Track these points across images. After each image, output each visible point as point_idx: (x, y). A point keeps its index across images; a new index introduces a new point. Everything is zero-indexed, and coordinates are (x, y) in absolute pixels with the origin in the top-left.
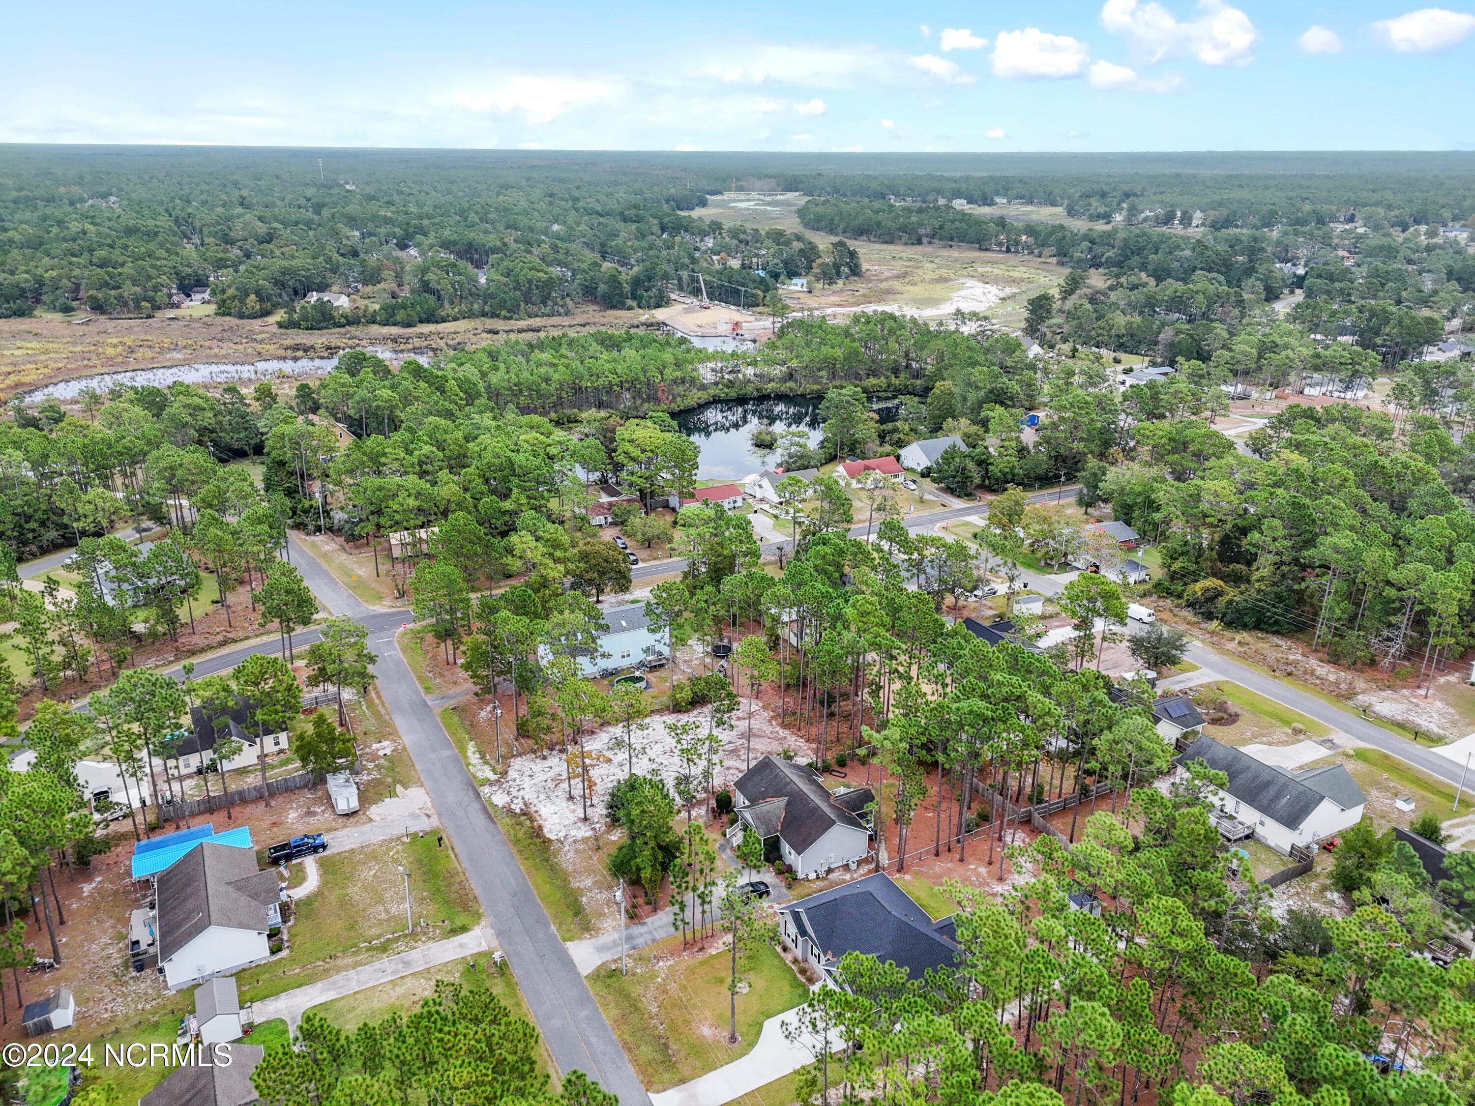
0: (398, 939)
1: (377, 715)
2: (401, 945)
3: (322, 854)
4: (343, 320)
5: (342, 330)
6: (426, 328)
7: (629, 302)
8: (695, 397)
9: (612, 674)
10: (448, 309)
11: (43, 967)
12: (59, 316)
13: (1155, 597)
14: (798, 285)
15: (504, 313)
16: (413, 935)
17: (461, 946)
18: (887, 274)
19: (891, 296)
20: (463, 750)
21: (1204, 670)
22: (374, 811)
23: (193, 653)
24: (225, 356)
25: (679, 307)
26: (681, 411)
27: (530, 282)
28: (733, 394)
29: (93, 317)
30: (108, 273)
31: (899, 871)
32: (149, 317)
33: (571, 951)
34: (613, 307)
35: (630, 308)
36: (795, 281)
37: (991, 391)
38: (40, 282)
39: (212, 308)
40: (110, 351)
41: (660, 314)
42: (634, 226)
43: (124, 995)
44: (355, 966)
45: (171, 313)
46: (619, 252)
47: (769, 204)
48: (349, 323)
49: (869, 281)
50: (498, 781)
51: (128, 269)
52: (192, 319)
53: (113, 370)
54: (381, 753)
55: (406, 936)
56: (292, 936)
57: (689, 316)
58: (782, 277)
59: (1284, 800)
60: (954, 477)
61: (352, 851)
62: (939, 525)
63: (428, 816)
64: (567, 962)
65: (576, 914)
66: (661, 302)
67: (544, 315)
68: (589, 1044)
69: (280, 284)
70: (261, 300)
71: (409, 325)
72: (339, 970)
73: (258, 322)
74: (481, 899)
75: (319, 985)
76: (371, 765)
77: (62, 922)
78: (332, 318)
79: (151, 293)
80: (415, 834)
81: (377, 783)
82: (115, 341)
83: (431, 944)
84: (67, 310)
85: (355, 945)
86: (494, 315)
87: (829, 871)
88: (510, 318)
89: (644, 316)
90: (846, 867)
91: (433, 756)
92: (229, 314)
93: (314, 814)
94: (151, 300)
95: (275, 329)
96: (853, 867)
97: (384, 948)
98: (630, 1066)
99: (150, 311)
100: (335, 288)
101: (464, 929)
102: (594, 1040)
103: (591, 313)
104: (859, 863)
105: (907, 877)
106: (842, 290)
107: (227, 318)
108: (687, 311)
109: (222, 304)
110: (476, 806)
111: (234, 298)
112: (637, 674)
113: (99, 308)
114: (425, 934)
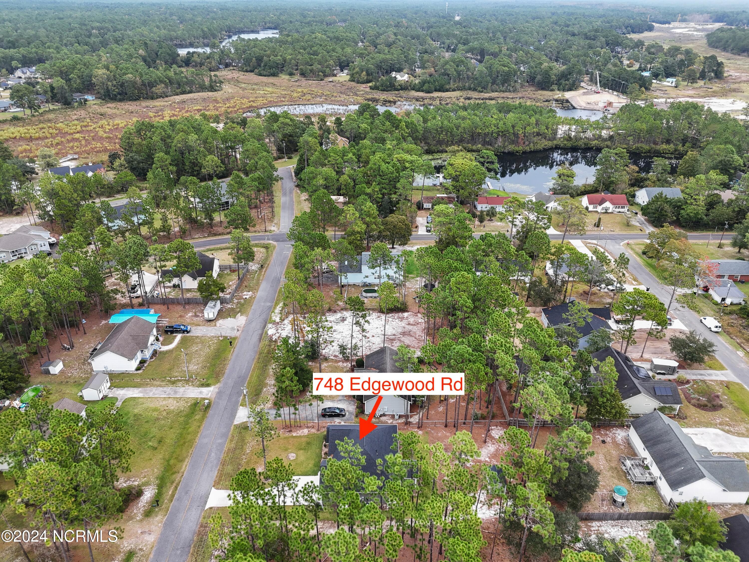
0: (181, 381)
1: (258, 279)
2: (180, 384)
3: (186, 334)
4: (399, 87)
5: (397, 92)
6: (436, 94)
7: (555, 87)
8: (543, 144)
9: (367, 286)
10: (452, 85)
11: (65, 349)
12: (287, 77)
13: (734, 316)
14: (670, 82)
15: (479, 89)
16: (187, 382)
17: (201, 392)
18: (744, 79)
19: (733, 94)
20: (277, 304)
21: (729, 372)
22: (220, 322)
23: (215, 235)
24: (338, 101)
25: (581, 91)
26: (531, 152)
27: (498, 72)
28: (569, 144)
29: (300, 78)
30: (310, 58)
31: (419, 428)
32: (322, 80)
33: (239, 411)
34: (543, 89)
35: (552, 90)
36: (668, 79)
37: (721, 162)
38: (285, 61)
39: (349, 77)
40: (295, 95)
41: (568, 95)
42: (588, 41)
43: (81, 369)
44: (160, 386)
45: (331, 79)
46: (565, 58)
47: (698, 30)
48: (402, 89)
49: (727, 82)
50: (278, 323)
51: (319, 57)
52: (339, 82)
53: (291, 103)
54: (244, 297)
55: (185, 380)
56: (148, 365)
57: (585, 96)
58: (660, 77)
59: (679, 469)
60: (654, 213)
61: (197, 337)
62: (626, 241)
63: (238, 330)
64: (233, 415)
65: (256, 395)
66: (573, 87)
67: (501, 91)
68: (209, 455)
69: (379, 67)
70: (368, 74)
71: (428, 92)
72: (152, 385)
73: (364, 85)
74: (225, 376)
75: (140, 389)
76: (236, 301)
77: (85, 333)
78: (394, 85)
79: (325, 69)
80: (226, 337)
81: (232, 309)
82: (300, 90)
83: (191, 388)
84: (291, 74)
85: (165, 377)
86: (475, 90)
87: (384, 415)
88: (482, 92)
89: (558, 95)
90: (393, 416)
91: (263, 304)
92: (354, 81)
93: (198, 316)
94: (324, 72)
95: (368, 90)
96: (397, 417)
97: (173, 383)
98: (216, 472)
99: (322, 77)
100: (405, 71)
101: (208, 385)
102: (213, 454)
103: (530, 92)
104: (400, 417)
105: (420, 432)
106: (701, 87)
107: (352, 83)
108: (584, 94)
109: (352, 75)
110: (260, 332)
111: (357, 73)
112: (376, 288)
113: (303, 74)
114: (193, 382)
